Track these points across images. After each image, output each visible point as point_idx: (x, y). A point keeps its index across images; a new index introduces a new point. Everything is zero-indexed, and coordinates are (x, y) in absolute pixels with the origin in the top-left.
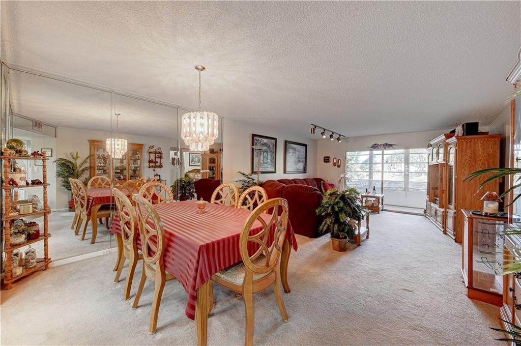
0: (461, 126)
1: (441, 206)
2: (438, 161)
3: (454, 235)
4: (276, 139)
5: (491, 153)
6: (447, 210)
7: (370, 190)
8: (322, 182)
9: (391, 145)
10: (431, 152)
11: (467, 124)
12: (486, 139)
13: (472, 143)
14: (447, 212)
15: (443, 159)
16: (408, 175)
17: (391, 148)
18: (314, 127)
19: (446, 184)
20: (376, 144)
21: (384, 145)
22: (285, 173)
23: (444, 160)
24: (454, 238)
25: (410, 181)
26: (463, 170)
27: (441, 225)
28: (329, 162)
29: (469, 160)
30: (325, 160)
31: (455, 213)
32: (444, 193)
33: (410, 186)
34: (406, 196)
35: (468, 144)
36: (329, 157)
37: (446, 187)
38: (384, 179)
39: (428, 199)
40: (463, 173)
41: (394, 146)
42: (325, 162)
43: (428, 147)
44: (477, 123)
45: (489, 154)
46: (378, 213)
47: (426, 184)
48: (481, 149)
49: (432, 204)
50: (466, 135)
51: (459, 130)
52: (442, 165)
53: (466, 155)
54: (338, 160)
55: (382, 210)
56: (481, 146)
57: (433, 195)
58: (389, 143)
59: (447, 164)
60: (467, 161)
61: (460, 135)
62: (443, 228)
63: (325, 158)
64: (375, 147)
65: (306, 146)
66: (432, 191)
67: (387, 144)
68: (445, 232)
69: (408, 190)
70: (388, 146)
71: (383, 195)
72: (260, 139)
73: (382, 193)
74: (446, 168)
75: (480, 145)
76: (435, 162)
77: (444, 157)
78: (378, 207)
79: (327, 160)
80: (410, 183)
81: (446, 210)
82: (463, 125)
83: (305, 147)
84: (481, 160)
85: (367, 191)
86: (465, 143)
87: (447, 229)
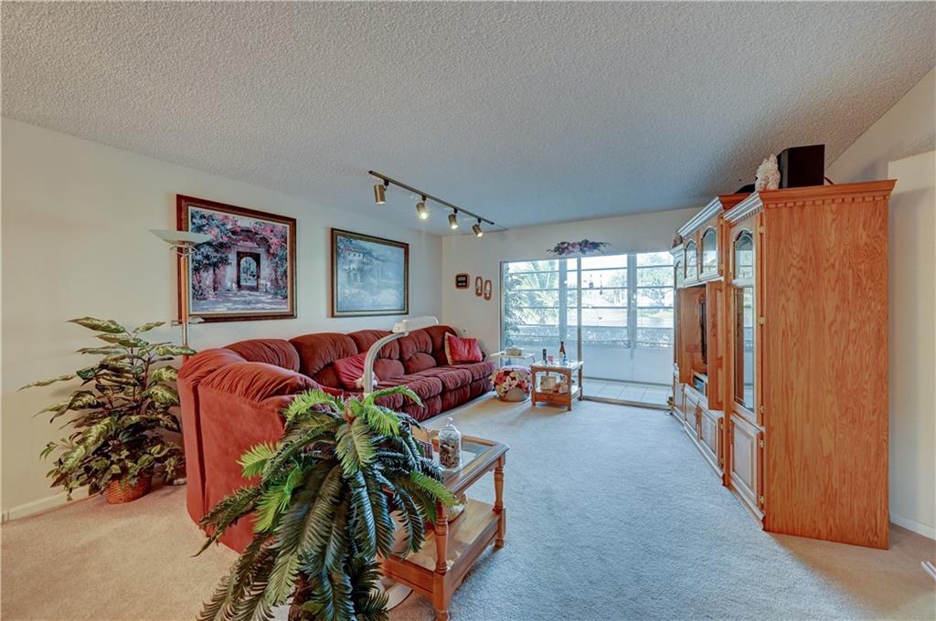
0: (773, 158)
1: (715, 405)
2: (701, 276)
3: (762, 507)
4: (295, 220)
5: (862, 243)
6: (732, 418)
7: (553, 350)
8: (447, 334)
9: (595, 246)
10: (682, 259)
11: (793, 153)
12: (848, 198)
13: (808, 210)
14: (733, 424)
15: (715, 271)
16: (635, 312)
17: (596, 251)
18: (382, 182)
19: (728, 342)
20: (563, 243)
21: (580, 245)
22: (333, 316)
23: (721, 273)
24: (761, 517)
25: (638, 326)
26: (783, 300)
27: (716, 457)
28: (466, 286)
29: (801, 268)
30: (458, 282)
31: (761, 436)
32: (721, 366)
33: (639, 337)
34: (632, 357)
35: (796, 216)
36: (466, 276)
37: (728, 349)
38: (583, 324)
39: (677, 373)
40: (783, 306)
41: (602, 247)
42: (458, 286)
43: (675, 246)
44: (822, 147)
45: (857, 247)
46: (569, 410)
47: (673, 331)
48: (833, 232)
49: (688, 389)
50: (791, 185)
51: (768, 173)
52: (716, 286)
53: (790, 250)
54: (487, 282)
55: (580, 399)
56: (834, 220)
57: (689, 366)
58: (591, 241)
59: (729, 284)
60: (794, 270)
61: (773, 186)
62: (721, 466)
63: (458, 277)
64: (562, 250)
65: (405, 247)
66: (685, 355)
67: (587, 242)
68: (727, 482)
69: (635, 346)
70: (589, 247)
71: (582, 363)
72: (219, 215)
73: (580, 359)
74: (727, 296)
75: (830, 217)
76: (692, 278)
77: (720, 263)
78: (568, 395)
79: (462, 282)
80: (639, 332)
81: (727, 416)
82: (779, 157)
83: (403, 250)
84: (833, 266)
85: (545, 355)
86: (785, 212)
87: (732, 474)
